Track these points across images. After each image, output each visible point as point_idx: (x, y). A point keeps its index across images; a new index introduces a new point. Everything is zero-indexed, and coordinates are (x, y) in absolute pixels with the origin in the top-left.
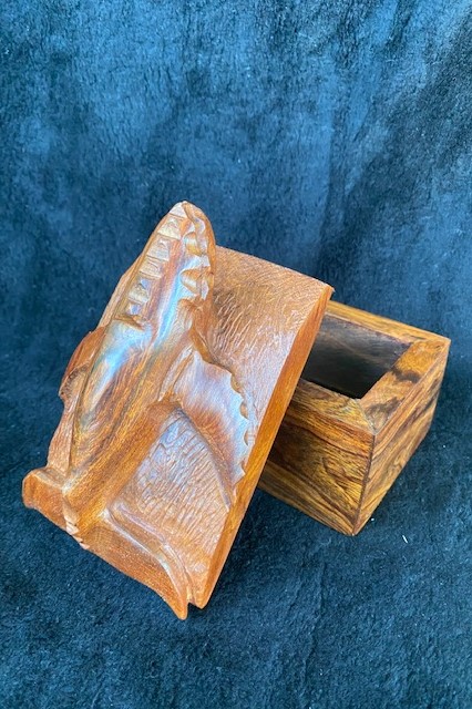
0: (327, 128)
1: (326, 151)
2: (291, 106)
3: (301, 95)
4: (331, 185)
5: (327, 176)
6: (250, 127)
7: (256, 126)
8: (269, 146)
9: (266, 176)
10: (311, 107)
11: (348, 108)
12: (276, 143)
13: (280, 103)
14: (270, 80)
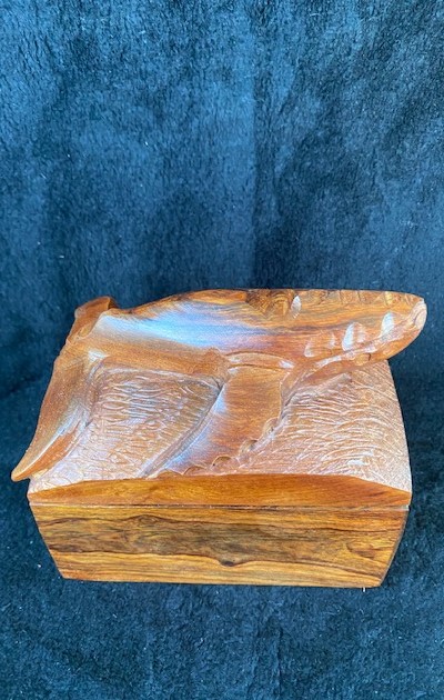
0: (247, 99)
1: (249, 126)
2: (202, 75)
3: (213, 61)
4: (258, 166)
5: (253, 156)
6: (155, 103)
7: (162, 101)
8: (181, 125)
9: (181, 159)
10: (226, 74)
11: (270, 74)
12: (188, 119)
13: (188, 73)
14: (172, 46)
